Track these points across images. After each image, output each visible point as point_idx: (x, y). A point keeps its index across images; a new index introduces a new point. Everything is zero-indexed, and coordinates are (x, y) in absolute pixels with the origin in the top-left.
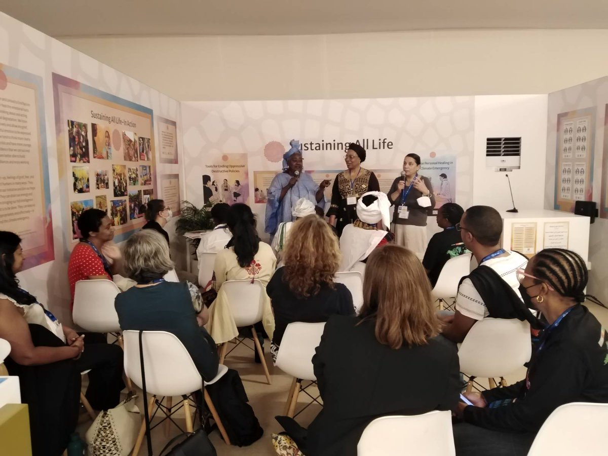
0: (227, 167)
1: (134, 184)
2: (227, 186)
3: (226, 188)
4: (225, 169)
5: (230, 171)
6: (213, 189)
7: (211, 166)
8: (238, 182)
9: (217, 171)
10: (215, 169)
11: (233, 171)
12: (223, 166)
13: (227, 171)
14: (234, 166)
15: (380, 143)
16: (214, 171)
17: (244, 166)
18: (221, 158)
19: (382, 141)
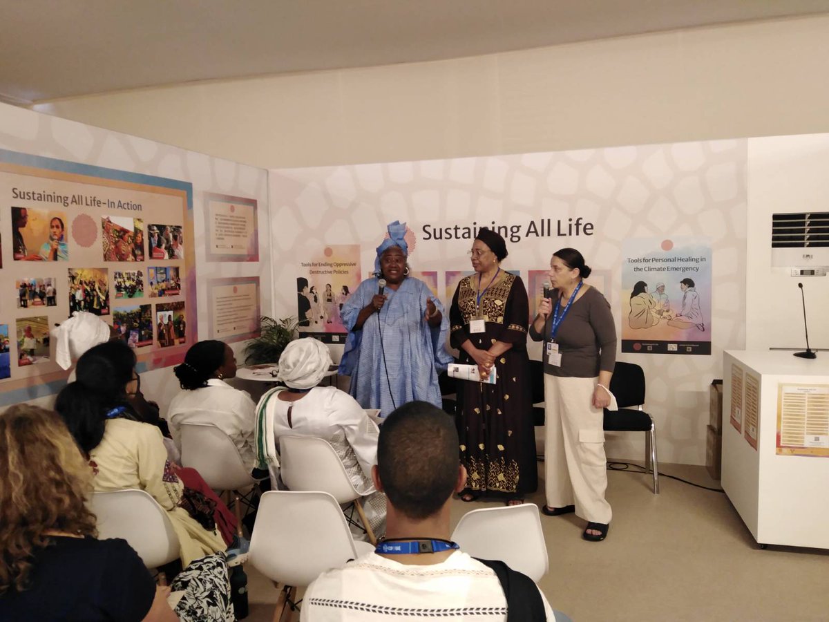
0: (331, 265)
1: (130, 296)
2: (330, 295)
3: (329, 298)
4: (328, 268)
5: (335, 271)
6: (311, 299)
7: (309, 265)
8: (346, 288)
9: (317, 272)
10: (314, 269)
11: (340, 272)
12: (326, 264)
13: (330, 272)
14: (340, 265)
15: (570, 225)
16: (313, 272)
17: (354, 264)
18: (323, 252)
19: (574, 222)
